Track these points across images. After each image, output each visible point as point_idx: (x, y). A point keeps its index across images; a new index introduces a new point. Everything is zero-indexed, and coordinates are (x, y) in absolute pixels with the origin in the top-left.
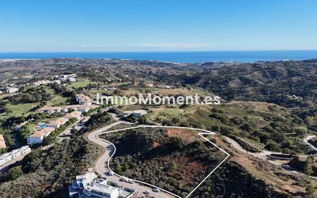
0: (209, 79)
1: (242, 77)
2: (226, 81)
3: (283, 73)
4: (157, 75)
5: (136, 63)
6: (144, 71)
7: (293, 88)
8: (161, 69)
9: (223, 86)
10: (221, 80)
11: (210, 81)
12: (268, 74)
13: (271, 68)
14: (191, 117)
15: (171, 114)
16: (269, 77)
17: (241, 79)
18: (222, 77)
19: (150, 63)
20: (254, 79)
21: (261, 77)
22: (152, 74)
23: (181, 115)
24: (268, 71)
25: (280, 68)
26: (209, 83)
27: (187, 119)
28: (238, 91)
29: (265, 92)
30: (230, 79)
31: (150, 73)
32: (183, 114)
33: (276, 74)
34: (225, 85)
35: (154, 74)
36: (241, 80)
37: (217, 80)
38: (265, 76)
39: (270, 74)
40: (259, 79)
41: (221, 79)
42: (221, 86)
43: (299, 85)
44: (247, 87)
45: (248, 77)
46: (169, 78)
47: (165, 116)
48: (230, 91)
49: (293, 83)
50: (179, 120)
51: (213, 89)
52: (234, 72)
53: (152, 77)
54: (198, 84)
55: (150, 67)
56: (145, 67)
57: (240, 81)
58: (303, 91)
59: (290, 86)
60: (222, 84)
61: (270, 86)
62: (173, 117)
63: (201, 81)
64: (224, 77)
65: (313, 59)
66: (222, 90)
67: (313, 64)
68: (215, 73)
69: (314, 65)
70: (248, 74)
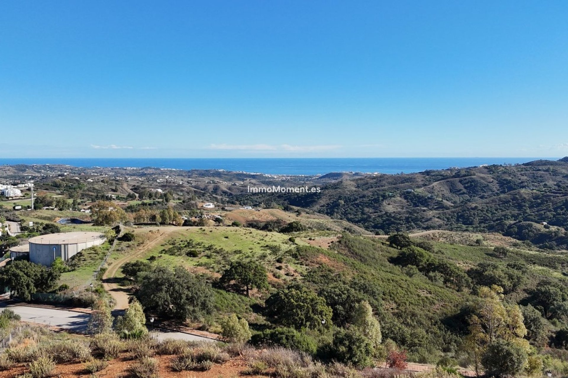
0: (340, 198)
1: (408, 192)
2: (376, 201)
3: (490, 185)
4: (231, 194)
5: (190, 174)
6: (202, 187)
7: (528, 211)
8: (239, 183)
9: (371, 210)
10: (366, 199)
11: (342, 202)
12: (460, 186)
13: (465, 176)
14: (324, 260)
15: (228, 246)
16: (464, 193)
17: (406, 196)
18: (365, 192)
19: (218, 174)
20: (435, 197)
21: (447, 193)
22: (219, 192)
23: (275, 250)
24: (460, 181)
25: (482, 175)
26: (338, 205)
27: (303, 269)
28: (407, 219)
29: (468, 219)
30: (384, 197)
31: (216, 190)
32: (285, 247)
33: (476, 186)
34: (375, 208)
35: (225, 193)
36: (406, 198)
37: (356, 199)
38: (453, 190)
39: (465, 188)
40: (443, 197)
41: (364, 196)
42: (366, 210)
43: (539, 205)
44: (424, 211)
45: (420, 191)
46: (255, 198)
47: (192, 254)
48: (388, 220)
49: (524, 200)
50: (259, 273)
51: (349, 216)
52: (389, 183)
53: (219, 197)
54: (317, 207)
55: (217, 179)
56: (206, 180)
57: (404, 201)
58: (554, 216)
59: (520, 207)
60: (367, 207)
61: (476, 207)
62: (234, 259)
63: (323, 201)
64: (370, 194)
65: (541, 161)
66: (370, 217)
67: (545, 168)
68: (350, 186)
69: (547, 171)
70: (419, 187)
